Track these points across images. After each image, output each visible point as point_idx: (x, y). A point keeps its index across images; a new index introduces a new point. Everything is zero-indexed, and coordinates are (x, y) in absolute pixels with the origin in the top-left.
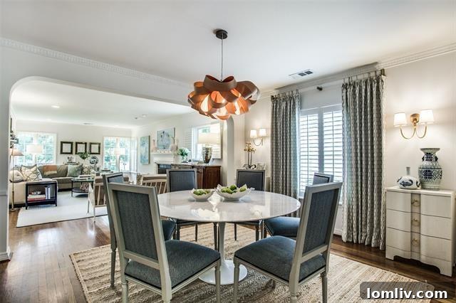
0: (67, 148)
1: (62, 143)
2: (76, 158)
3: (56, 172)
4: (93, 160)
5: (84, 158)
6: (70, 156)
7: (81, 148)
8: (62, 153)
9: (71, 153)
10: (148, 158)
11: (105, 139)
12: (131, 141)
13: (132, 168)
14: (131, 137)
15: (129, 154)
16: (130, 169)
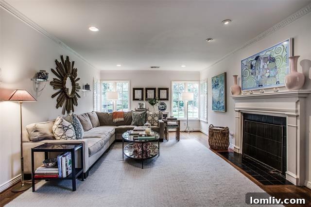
0: (138, 94)
1: (134, 89)
2: (146, 104)
3: (122, 119)
4: (161, 106)
5: (153, 104)
6: (141, 102)
7: (151, 94)
8: (134, 99)
9: (142, 99)
10: (223, 104)
11: (173, 84)
12: (200, 84)
13: (202, 116)
14: (200, 81)
15: (197, 100)
16: (199, 117)
